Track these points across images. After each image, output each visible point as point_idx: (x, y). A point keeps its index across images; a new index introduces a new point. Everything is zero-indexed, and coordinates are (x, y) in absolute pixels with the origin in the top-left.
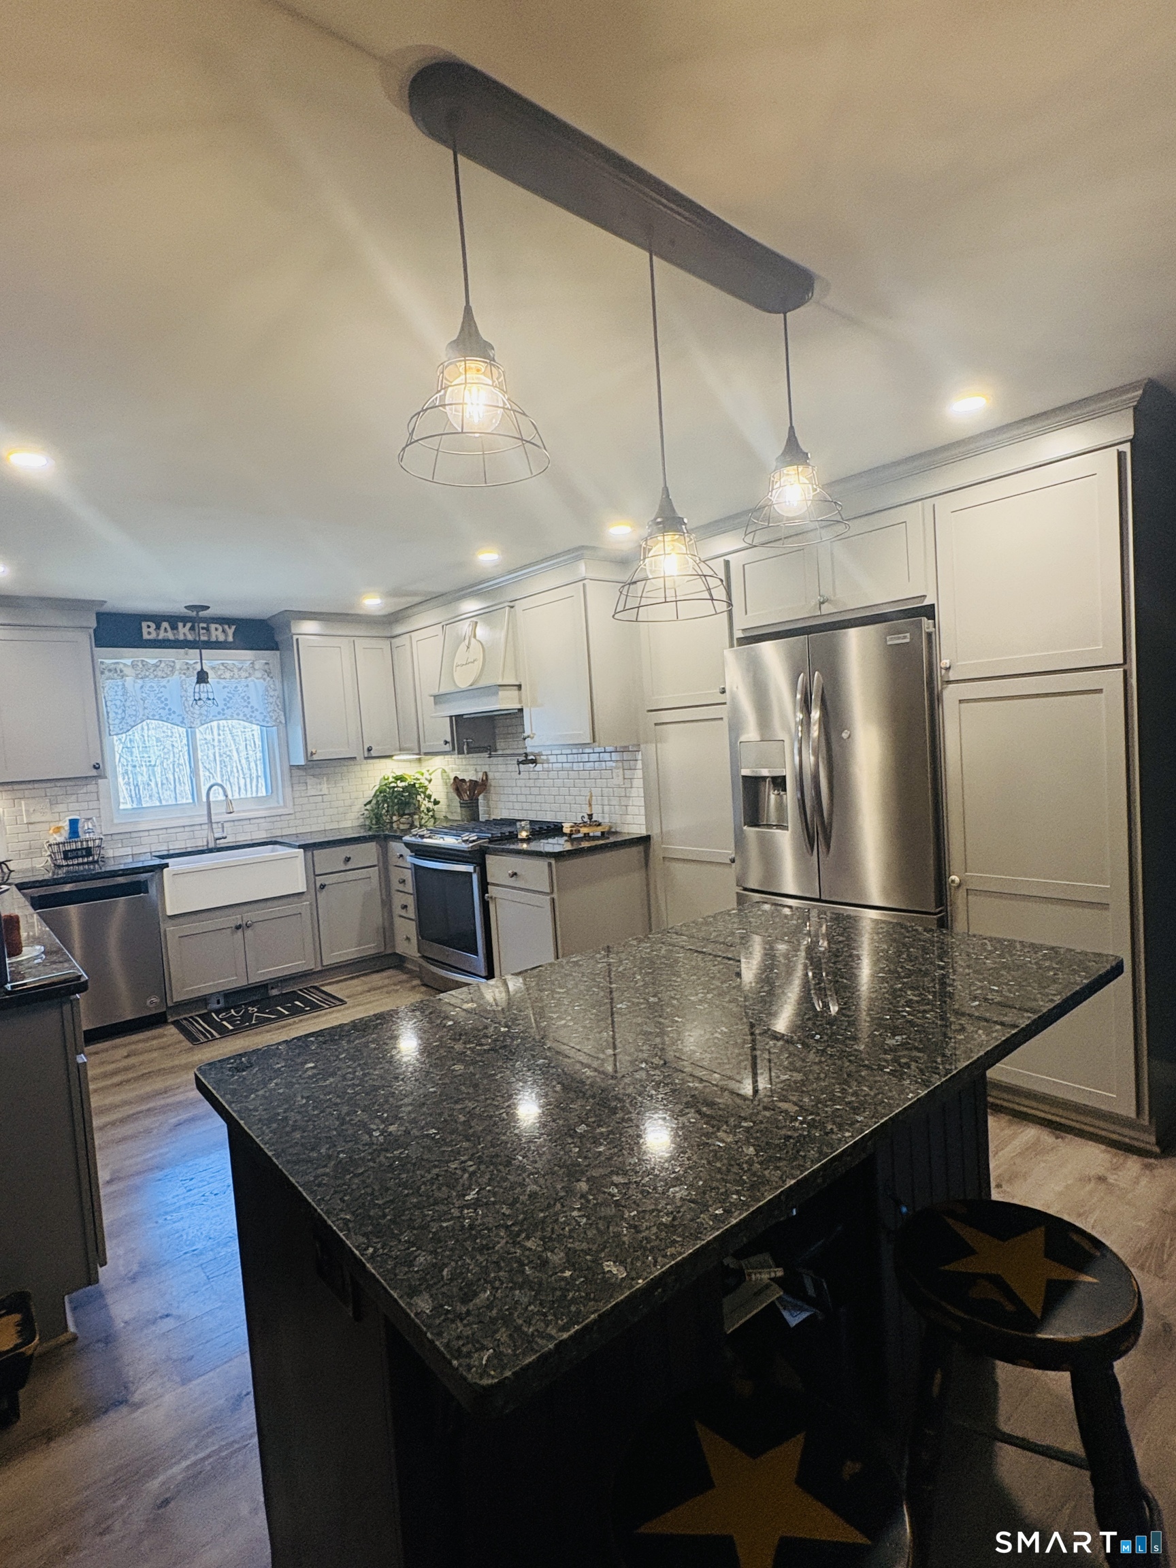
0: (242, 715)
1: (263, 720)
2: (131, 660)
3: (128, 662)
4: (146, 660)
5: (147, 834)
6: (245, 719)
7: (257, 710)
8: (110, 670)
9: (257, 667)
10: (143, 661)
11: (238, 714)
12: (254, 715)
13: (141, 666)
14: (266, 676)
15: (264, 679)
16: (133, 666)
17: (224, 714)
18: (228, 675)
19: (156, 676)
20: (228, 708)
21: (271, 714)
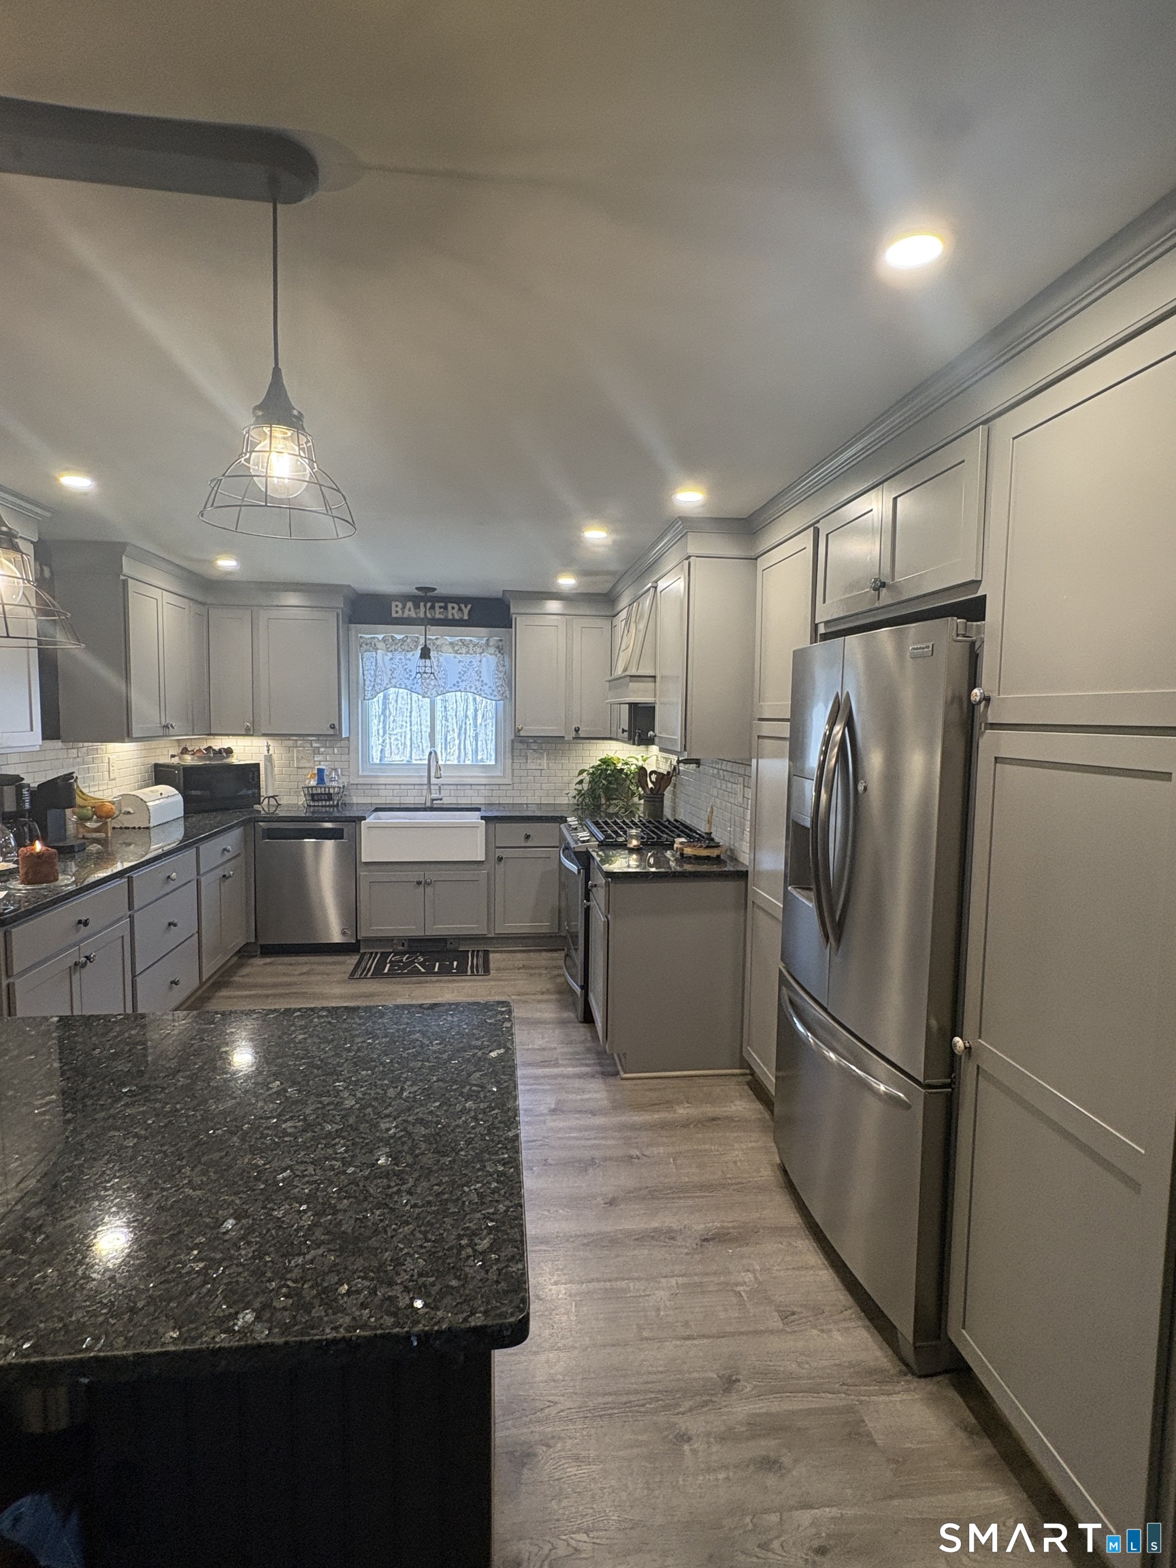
0: (474, 688)
1: (491, 694)
2: (383, 636)
3: (380, 637)
4: (395, 635)
5: (383, 787)
6: (476, 692)
7: (486, 684)
8: (367, 644)
9: (491, 644)
10: (392, 636)
11: (471, 687)
12: (483, 688)
13: (391, 641)
14: (497, 652)
15: (496, 655)
16: (384, 640)
17: (458, 686)
18: (464, 650)
19: (403, 650)
20: (462, 681)
21: (499, 689)
